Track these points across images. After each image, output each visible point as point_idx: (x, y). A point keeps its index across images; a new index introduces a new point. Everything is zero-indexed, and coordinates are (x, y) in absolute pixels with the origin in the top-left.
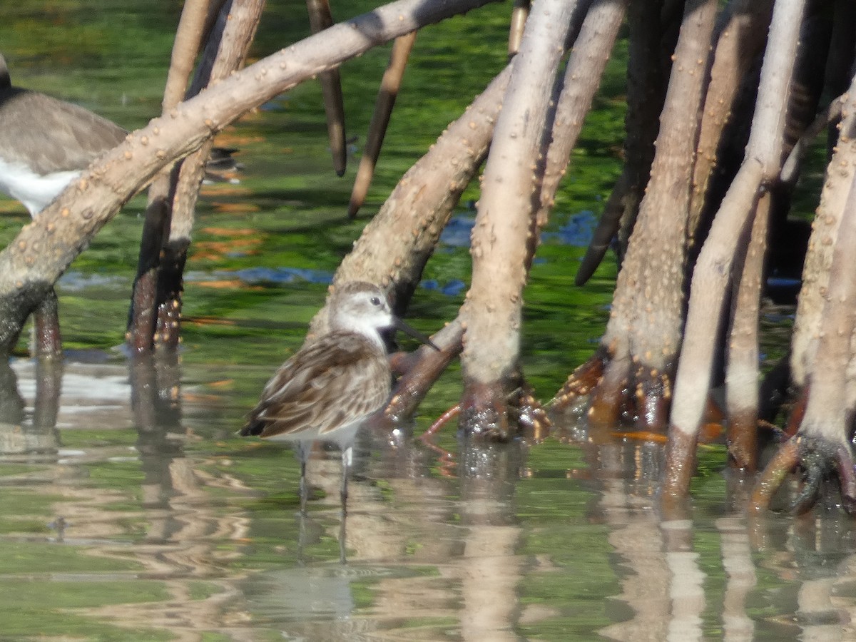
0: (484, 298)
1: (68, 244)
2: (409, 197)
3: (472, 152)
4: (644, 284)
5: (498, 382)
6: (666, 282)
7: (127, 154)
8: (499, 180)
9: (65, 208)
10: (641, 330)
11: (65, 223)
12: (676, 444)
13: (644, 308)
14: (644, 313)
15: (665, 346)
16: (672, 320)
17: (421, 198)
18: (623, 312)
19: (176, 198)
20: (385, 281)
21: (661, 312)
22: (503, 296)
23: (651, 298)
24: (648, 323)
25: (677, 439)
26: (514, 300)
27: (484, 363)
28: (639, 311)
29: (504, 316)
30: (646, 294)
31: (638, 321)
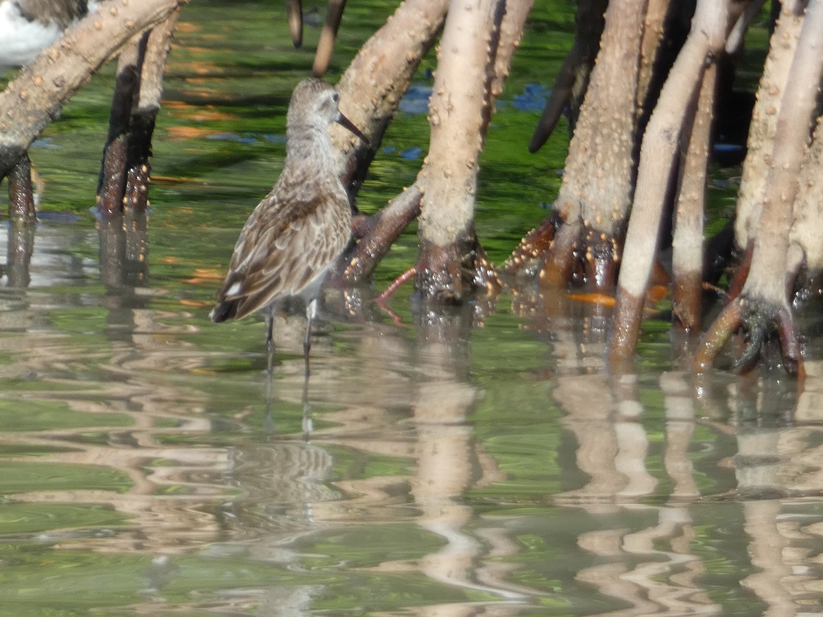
0: (441, 164)
1: (41, 111)
2: (369, 66)
3: (429, 24)
4: (596, 151)
5: (454, 245)
6: (616, 149)
7: (97, 24)
8: (455, 51)
9: (36, 77)
10: (592, 195)
11: (38, 90)
12: (624, 305)
13: (595, 174)
14: (595, 179)
15: (615, 211)
16: (622, 186)
17: (380, 68)
18: (575, 178)
19: (145, 67)
20: (346, 147)
21: (611, 178)
22: (459, 162)
23: (602, 164)
24: (599, 188)
25: (624, 301)
26: (470, 165)
27: (440, 226)
28: (590, 177)
29: (461, 181)
30: (597, 161)
31: (589, 187)
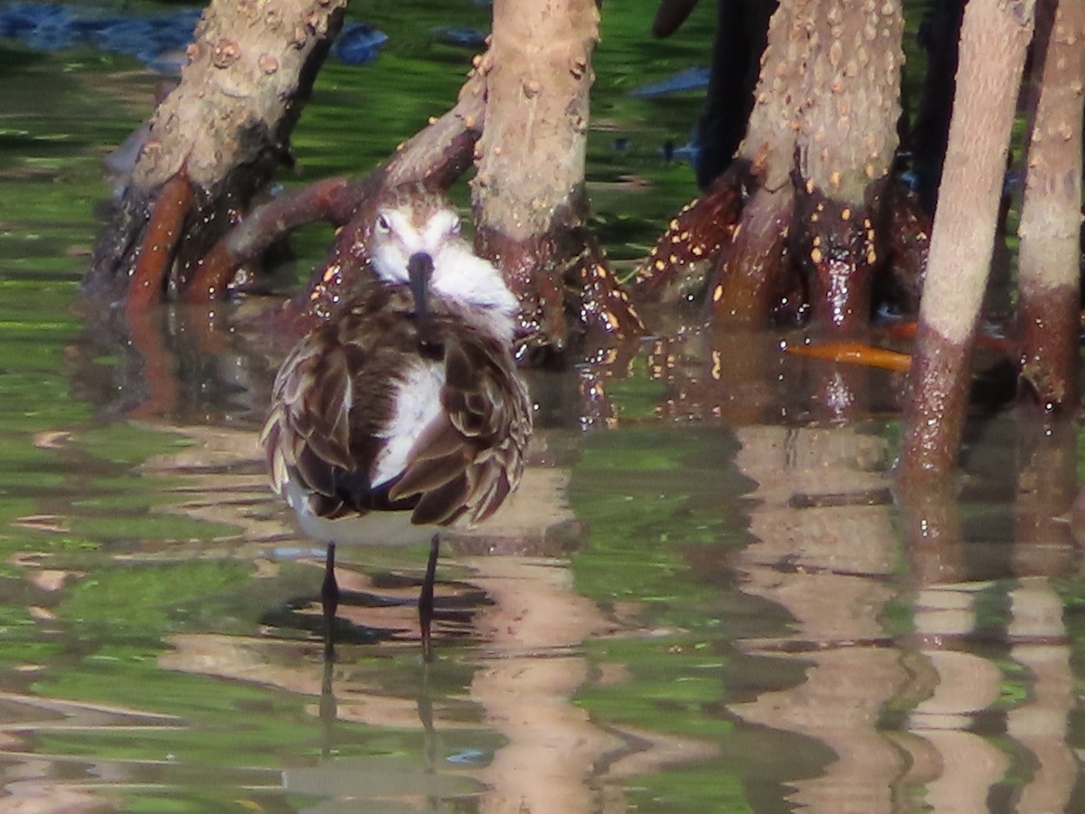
0: (516, 69)
4: (828, 37)
5: (545, 237)
6: (871, 32)
10: (820, 127)
12: (932, 365)
13: (826, 85)
14: (828, 95)
15: (870, 160)
16: (883, 109)
18: (781, 93)
20: (300, 35)
21: (862, 93)
22: (555, 64)
23: (841, 65)
24: (836, 114)
25: (933, 353)
26: (578, 72)
27: (517, 200)
28: (817, 91)
29: (558, 106)
30: (832, 56)
31: (816, 110)
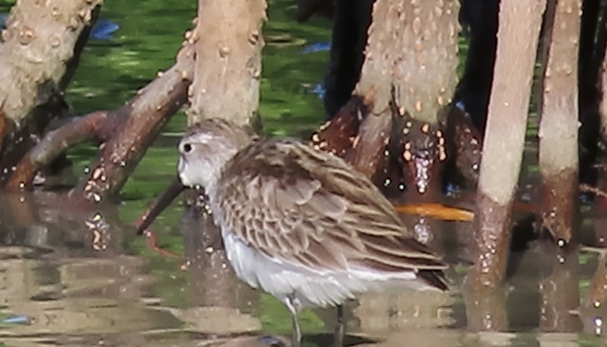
0: (214, 39)
4: (411, 15)
6: (439, 11)
12: (487, 219)
13: (411, 46)
14: (412, 52)
18: (382, 52)
20: (74, 22)
21: (434, 50)
22: (238, 36)
23: (421, 32)
24: (418, 65)
25: (488, 211)
26: (253, 40)
28: (405, 50)
29: (241, 61)
30: (414, 28)
31: (404, 62)
